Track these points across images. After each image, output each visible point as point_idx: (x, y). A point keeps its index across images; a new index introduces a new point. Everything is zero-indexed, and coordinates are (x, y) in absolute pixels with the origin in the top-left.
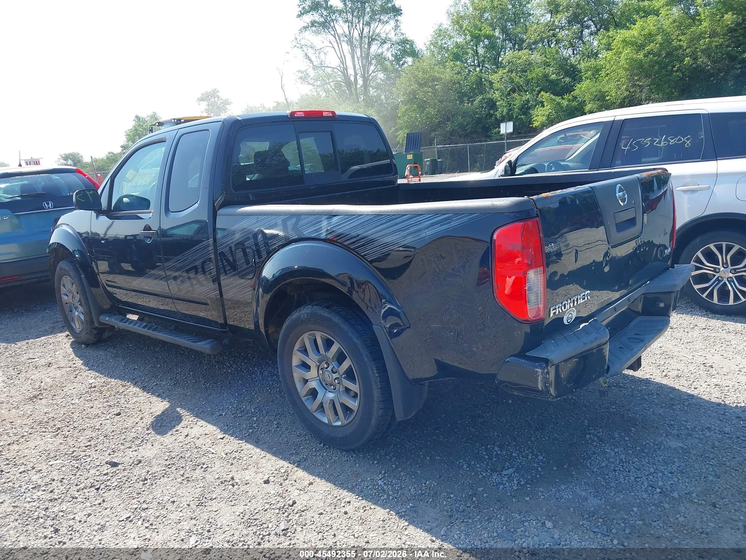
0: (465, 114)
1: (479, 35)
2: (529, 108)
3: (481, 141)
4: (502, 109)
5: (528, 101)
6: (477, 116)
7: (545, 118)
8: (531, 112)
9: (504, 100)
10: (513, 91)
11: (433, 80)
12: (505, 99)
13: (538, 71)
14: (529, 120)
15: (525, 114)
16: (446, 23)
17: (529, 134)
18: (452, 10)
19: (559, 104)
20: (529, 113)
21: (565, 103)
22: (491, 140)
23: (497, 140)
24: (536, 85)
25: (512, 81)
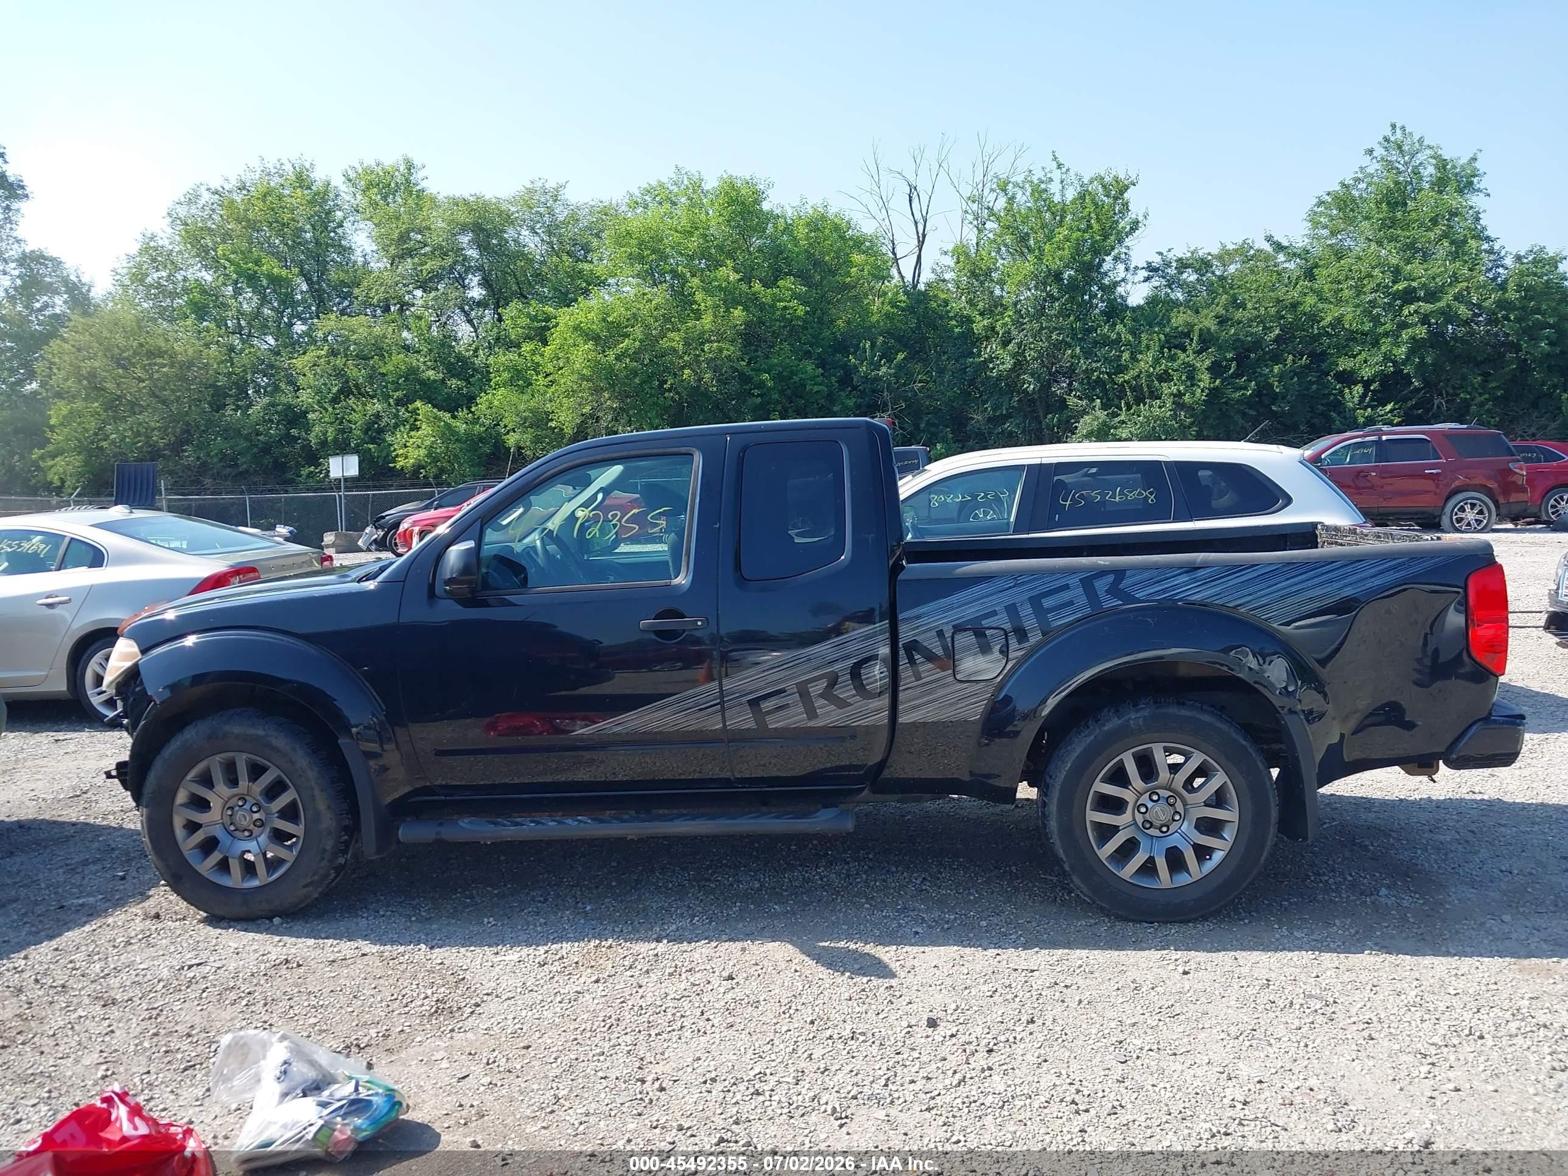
0: (230, 432)
1: (256, 272)
2: (381, 431)
3: (271, 491)
4: (320, 427)
5: (378, 416)
6: (261, 438)
7: (423, 452)
8: (389, 439)
9: (327, 410)
10: (345, 392)
11: (150, 354)
12: (330, 409)
13: (397, 361)
14: (384, 454)
15: (373, 441)
16: (166, 236)
17: (383, 483)
18: (182, 212)
19: (448, 426)
20: (384, 440)
21: (462, 427)
22: (296, 491)
23: (308, 490)
24: (393, 387)
25: (339, 373)
